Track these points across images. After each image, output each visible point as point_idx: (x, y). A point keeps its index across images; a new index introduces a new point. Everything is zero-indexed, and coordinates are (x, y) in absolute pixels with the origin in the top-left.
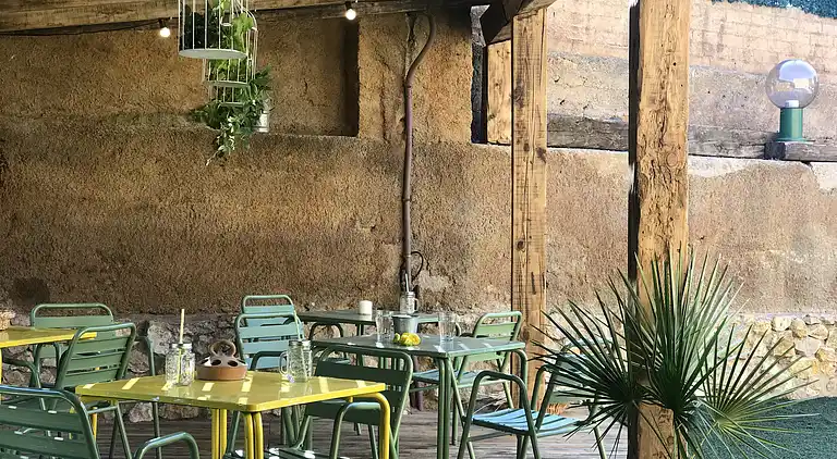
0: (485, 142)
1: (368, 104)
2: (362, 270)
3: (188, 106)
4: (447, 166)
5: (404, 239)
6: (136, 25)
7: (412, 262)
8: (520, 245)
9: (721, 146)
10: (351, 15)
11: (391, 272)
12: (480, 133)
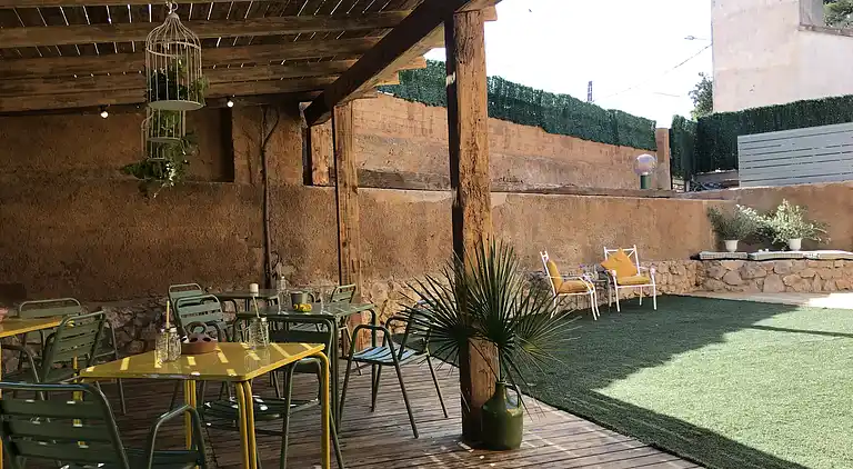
0: (312, 184)
1: (240, 162)
2: (240, 265)
3: (121, 164)
4: (290, 199)
5: (266, 245)
6: (80, 110)
7: (272, 258)
8: (344, 244)
9: (438, 185)
10: (230, 104)
11: (259, 265)
12: (308, 180)
